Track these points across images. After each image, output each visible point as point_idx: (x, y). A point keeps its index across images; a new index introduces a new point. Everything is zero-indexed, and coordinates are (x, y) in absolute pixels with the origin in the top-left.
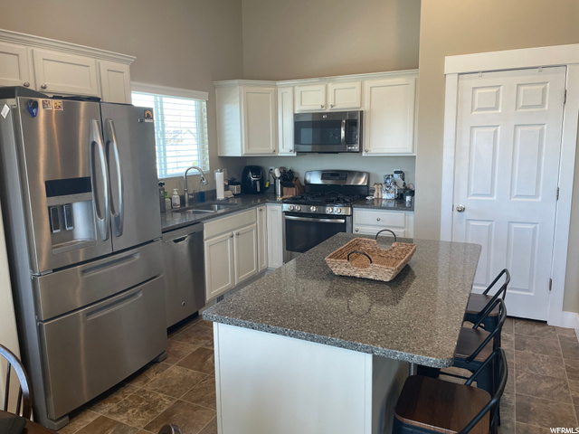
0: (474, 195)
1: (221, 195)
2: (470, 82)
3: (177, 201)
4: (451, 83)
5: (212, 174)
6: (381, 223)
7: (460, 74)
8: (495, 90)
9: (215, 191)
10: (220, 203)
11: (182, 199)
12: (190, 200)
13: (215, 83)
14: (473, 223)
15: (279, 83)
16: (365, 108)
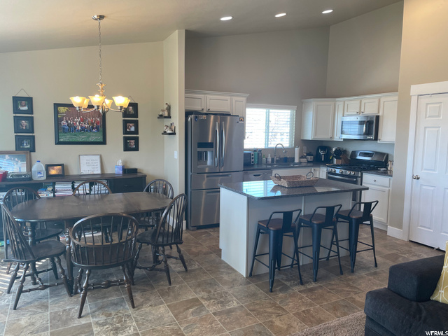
0: (425, 169)
1: (297, 160)
2: (424, 100)
3: (270, 160)
4: (414, 100)
5: (294, 149)
6: (376, 183)
7: (418, 95)
8: (438, 105)
9: (294, 158)
10: (296, 164)
11: (273, 160)
12: (277, 161)
13: (303, 100)
14: (424, 187)
15: (337, 99)
16: (380, 114)
